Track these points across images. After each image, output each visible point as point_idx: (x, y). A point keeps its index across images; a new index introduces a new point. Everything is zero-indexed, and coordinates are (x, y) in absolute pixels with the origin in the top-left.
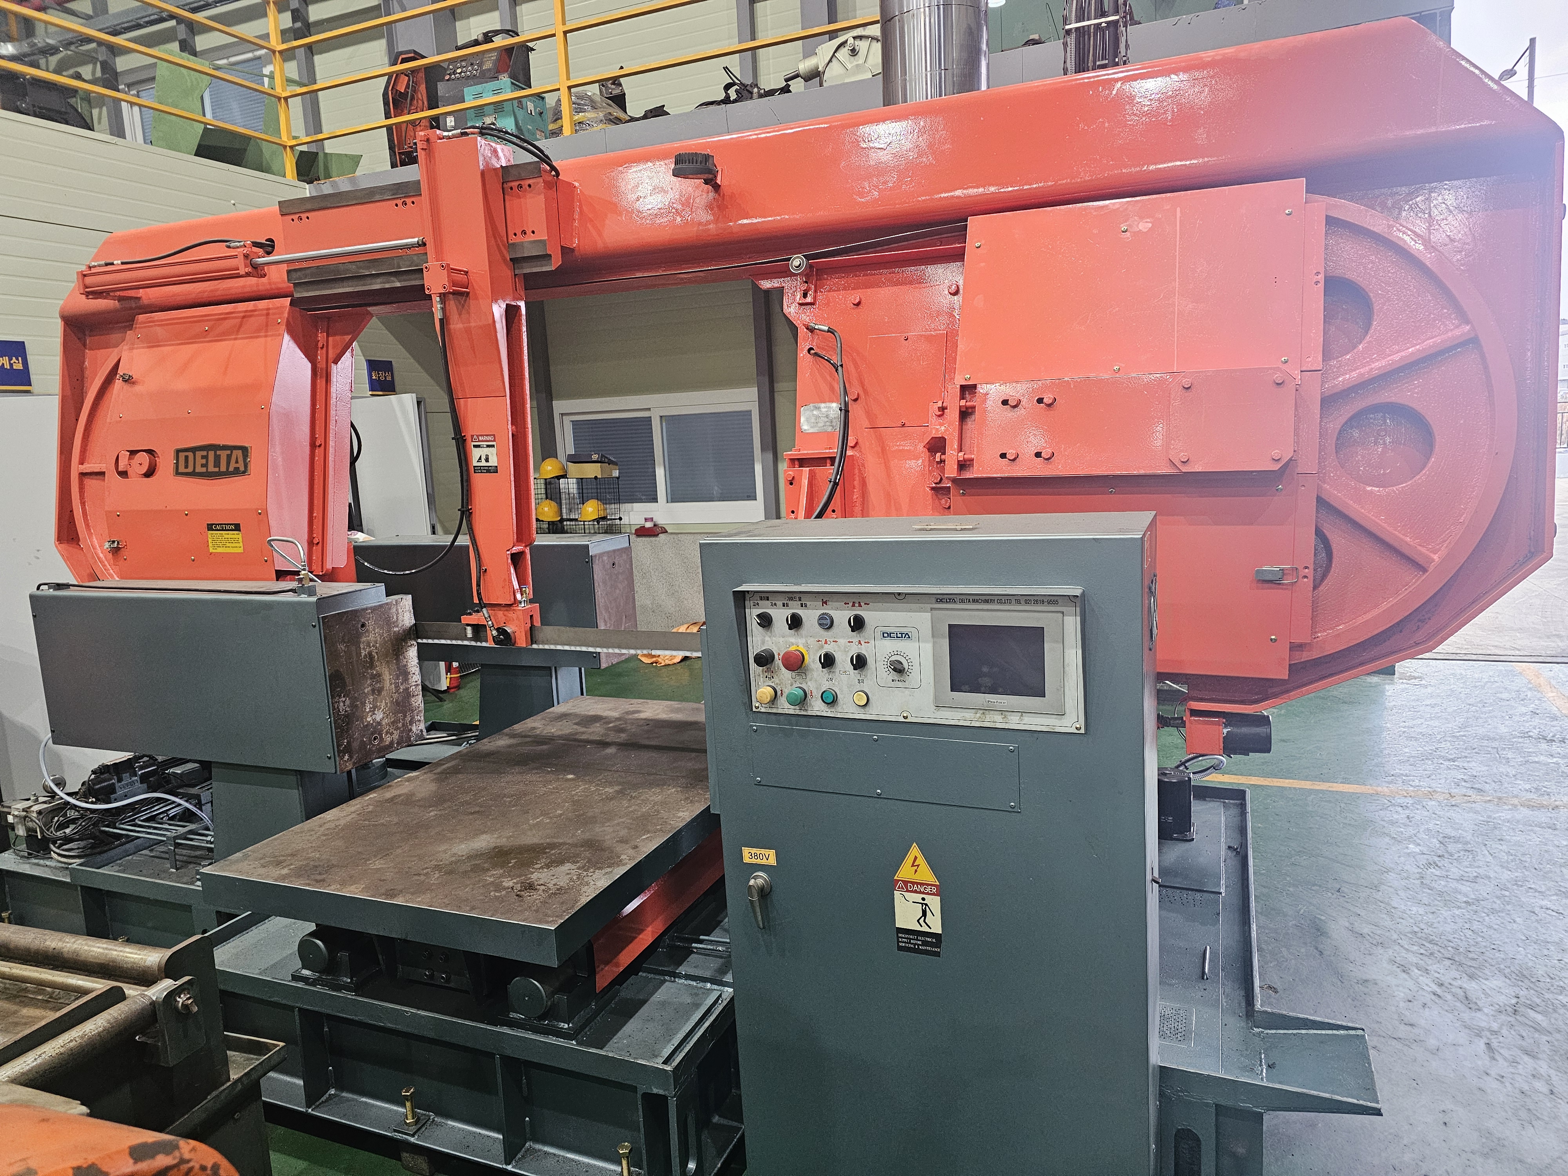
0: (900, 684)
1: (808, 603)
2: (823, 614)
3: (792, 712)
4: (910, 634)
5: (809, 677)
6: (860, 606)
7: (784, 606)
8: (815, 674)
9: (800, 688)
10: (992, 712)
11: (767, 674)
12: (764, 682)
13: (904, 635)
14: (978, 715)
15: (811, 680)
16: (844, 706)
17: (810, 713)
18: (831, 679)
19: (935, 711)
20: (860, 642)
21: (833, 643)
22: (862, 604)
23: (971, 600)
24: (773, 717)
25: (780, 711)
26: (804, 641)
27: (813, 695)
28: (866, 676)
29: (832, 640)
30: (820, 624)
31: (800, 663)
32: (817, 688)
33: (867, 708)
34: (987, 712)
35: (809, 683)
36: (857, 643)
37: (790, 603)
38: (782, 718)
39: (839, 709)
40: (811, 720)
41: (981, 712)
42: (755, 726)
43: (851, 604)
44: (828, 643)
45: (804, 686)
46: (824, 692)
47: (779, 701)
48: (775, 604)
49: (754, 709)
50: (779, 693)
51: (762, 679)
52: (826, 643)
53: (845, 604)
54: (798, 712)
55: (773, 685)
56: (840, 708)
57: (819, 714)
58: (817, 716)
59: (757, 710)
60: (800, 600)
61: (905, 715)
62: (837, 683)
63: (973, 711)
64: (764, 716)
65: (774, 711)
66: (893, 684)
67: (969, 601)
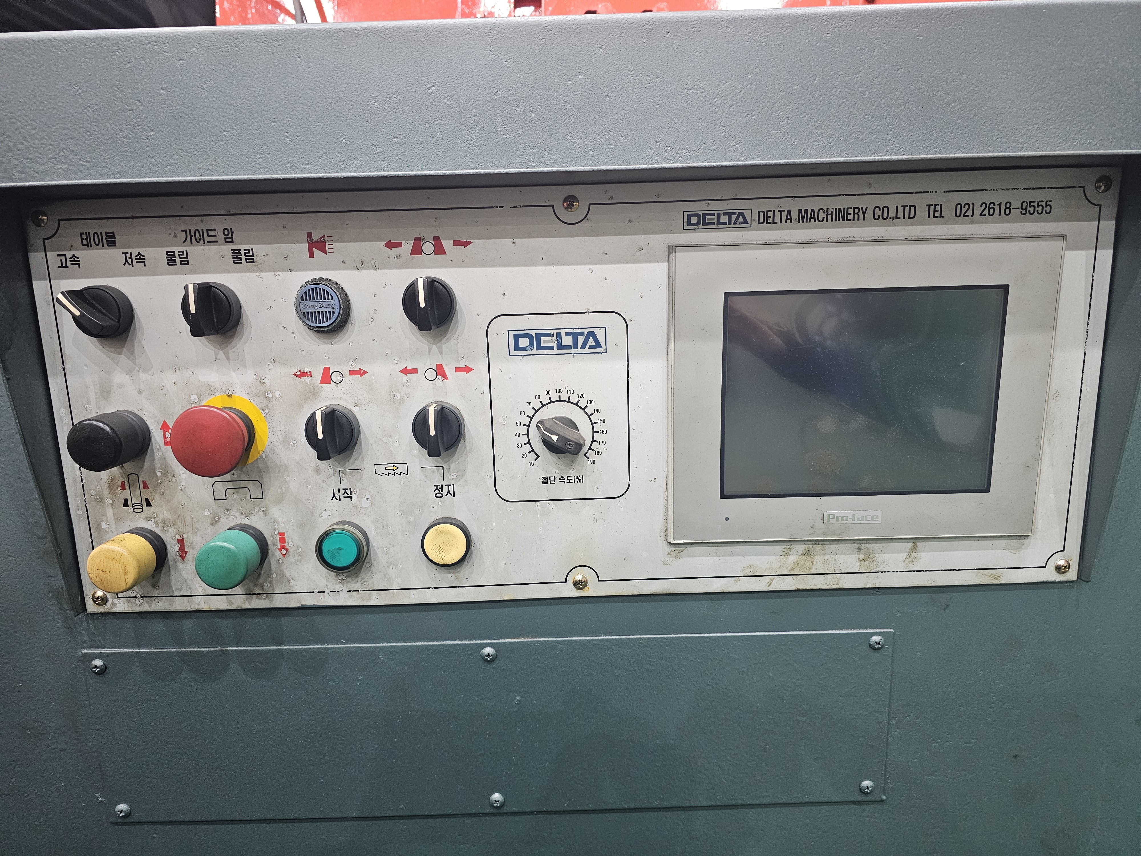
0: (567, 490)
1: (259, 250)
2: (314, 282)
3: (220, 603)
4: (600, 335)
5: (271, 494)
6: (439, 249)
7: (171, 262)
8: (294, 483)
9: (244, 528)
10: (833, 546)
11: (126, 494)
12: (118, 519)
13: (581, 340)
14: (792, 558)
15: (279, 501)
16: (392, 572)
17: (279, 601)
18: (348, 493)
19: (669, 559)
20: (440, 371)
21: (349, 379)
22: (447, 244)
23: (795, 215)
24: (159, 626)
25: (180, 605)
26: (249, 376)
27: (290, 544)
28: (461, 474)
29: (345, 369)
30: (305, 316)
31: (241, 448)
32: (302, 525)
33: (465, 570)
34: (818, 548)
35: (275, 512)
36: (431, 374)
37: (195, 251)
38: (188, 624)
39: (376, 580)
40: (286, 621)
41: (801, 548)
42: (99, 656)
43: (408, 246)
44: (335, 377)
45: (257, 522)
46: (326, 534)
47: (174, 576)
48: (141, 259)
49: (91, 607)
50: (173, 549)
51: (110, 512)
52: (327, 377)
53: (390, 245)
54: (240, 602)
55: (150, 525)
56: (377, 577)
57: (309, 601)
58: (303, 608)
59: (102, 609)
60: (229, 239)
61: (579, 578)
62: (365, 504)
63: (779, 548)
64: (128, 624)
65: (161, 605)
66: (546, 491)
67: (789, 218)
